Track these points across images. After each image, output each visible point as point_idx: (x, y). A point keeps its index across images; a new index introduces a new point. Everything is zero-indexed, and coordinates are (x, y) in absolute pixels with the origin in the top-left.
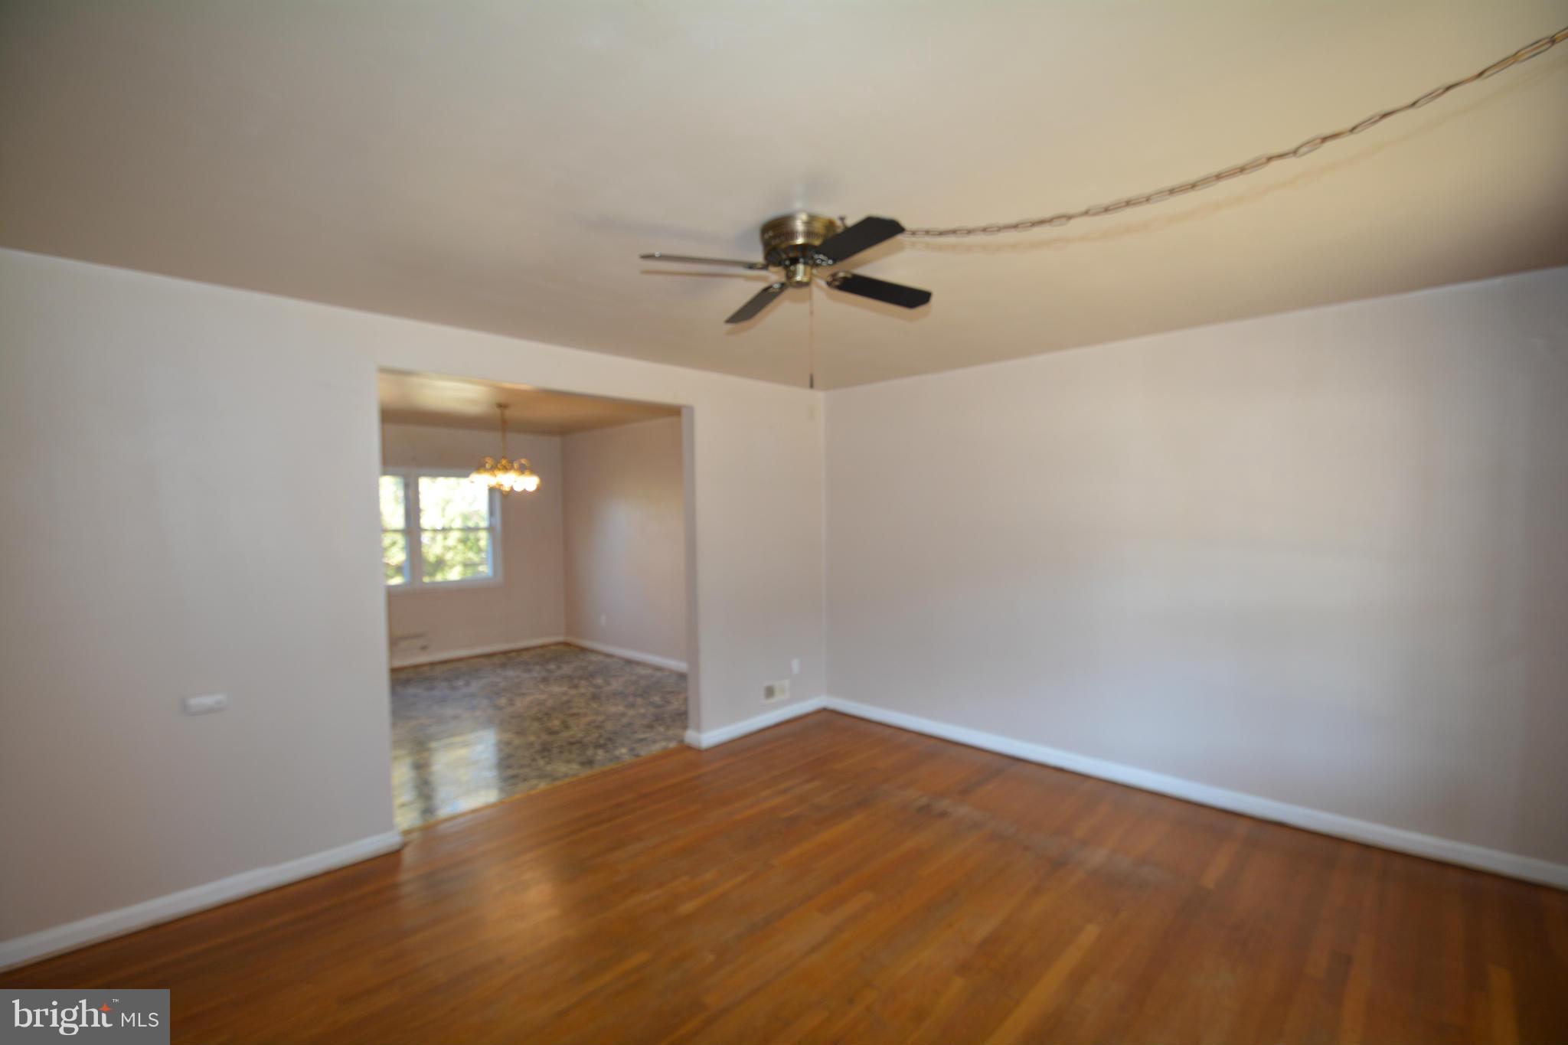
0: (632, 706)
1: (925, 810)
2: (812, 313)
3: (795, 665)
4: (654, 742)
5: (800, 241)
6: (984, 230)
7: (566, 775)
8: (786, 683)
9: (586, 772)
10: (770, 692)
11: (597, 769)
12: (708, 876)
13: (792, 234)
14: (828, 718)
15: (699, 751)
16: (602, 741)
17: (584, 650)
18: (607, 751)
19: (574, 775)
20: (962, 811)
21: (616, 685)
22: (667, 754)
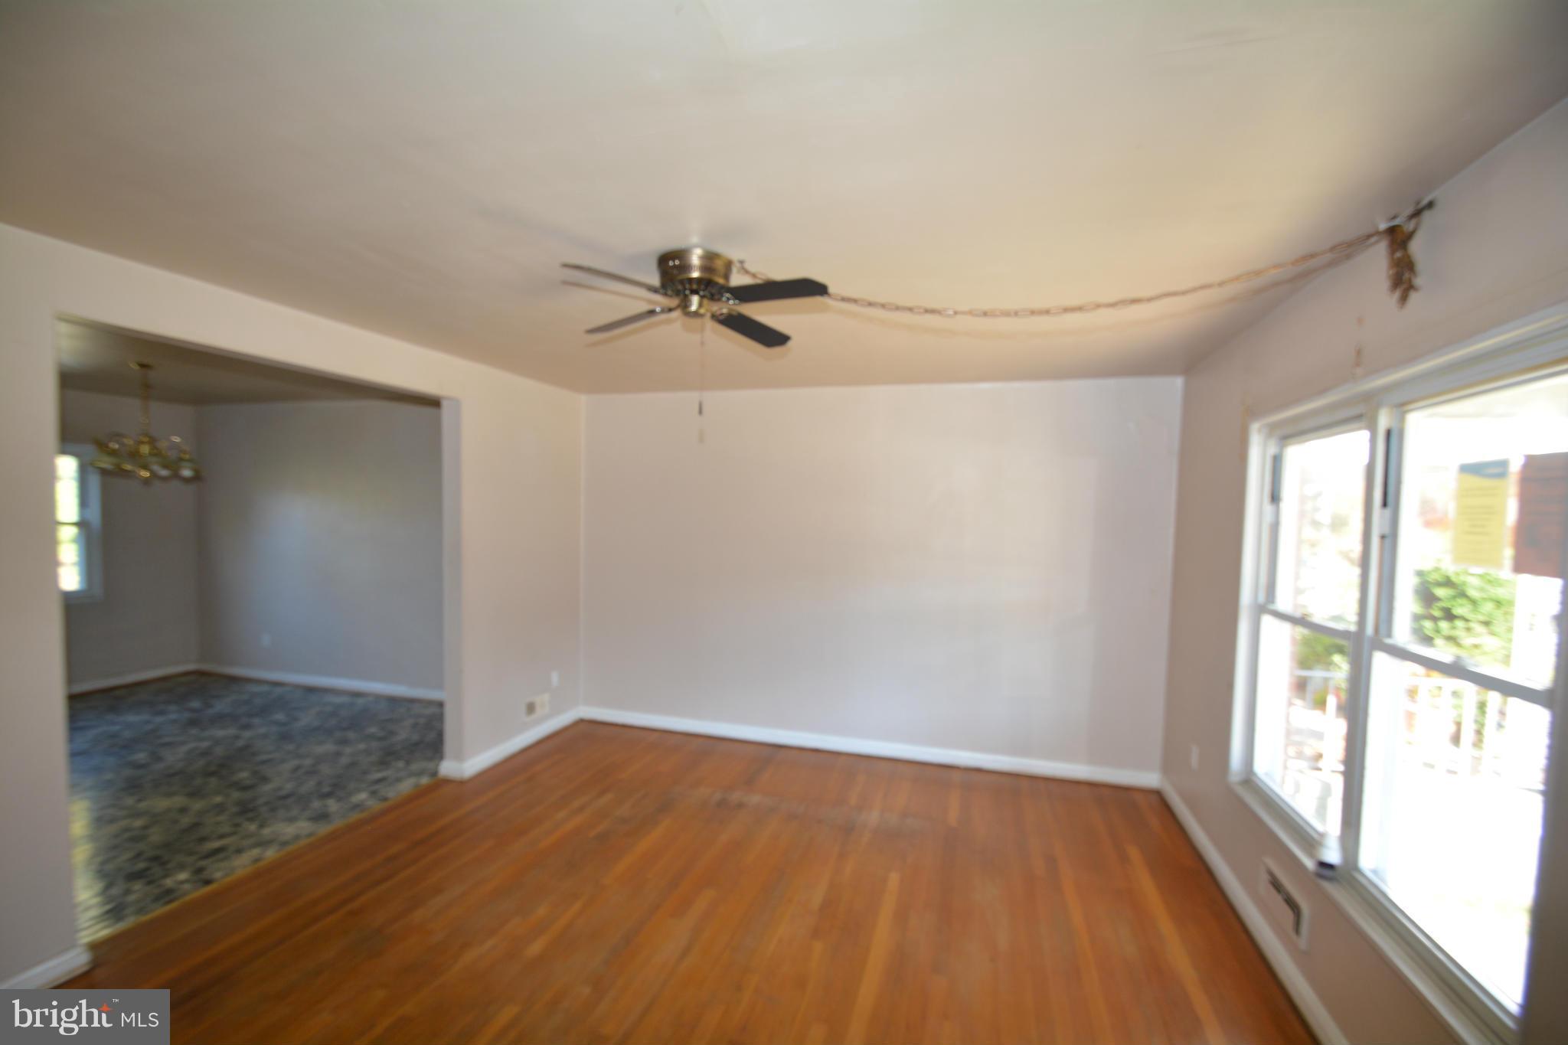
0: (344, 742)
1: (722, 804)
2: (702, 343)
3: (555, 678)
4: (398, 780)
5: (695, 274)
6: (883, 306)
7: (297, 837)
8: (546, 697)
9: (324, 829)
10: (531, 708)
11: (337, 823)
12: (542, 911)
13: (685, 267)
14: (586, 732)
15: (461, 783)
16: (326, 789)
17: (234, 680)
18: (340, 799)
19: (310, 835)
20: (755, 799)
21: (307, 719)
22: (421, 793)
